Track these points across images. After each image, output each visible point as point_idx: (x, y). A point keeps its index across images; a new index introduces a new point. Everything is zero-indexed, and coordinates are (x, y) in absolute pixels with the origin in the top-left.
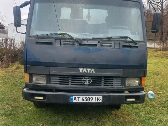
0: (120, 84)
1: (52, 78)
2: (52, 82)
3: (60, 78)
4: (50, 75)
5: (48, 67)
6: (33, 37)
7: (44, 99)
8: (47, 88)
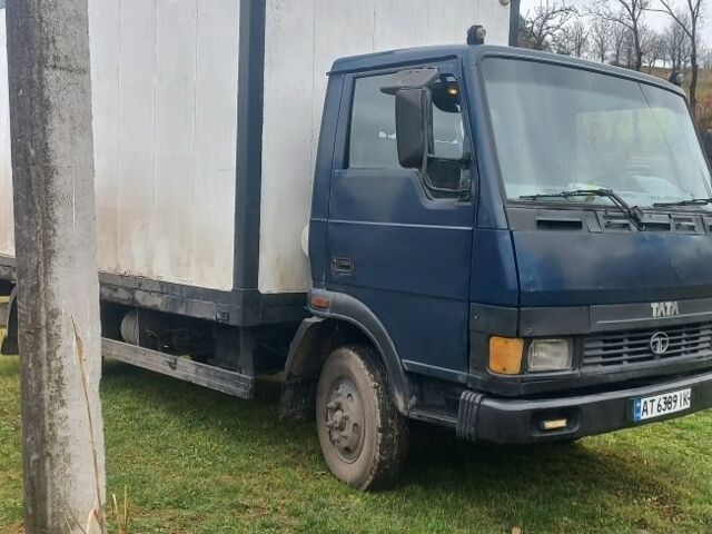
0: (708, 345)
1: (588, 346)
2: (586, 361)
3: (605, 341)
4: (582, 336)
5: (585, 308)
6: (519, 203)
7: (568, 426)
8: (575, 385)
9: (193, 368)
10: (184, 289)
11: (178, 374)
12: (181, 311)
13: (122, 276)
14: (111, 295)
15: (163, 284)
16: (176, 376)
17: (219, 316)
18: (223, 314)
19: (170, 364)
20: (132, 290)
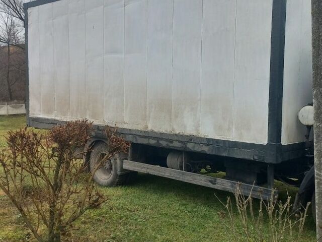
9: (230, 184)
10: (227, 143)
11: (218, 187)
12: (225, 154)
13: (176, 135)
14: (167, 144)
15: (209, 140)
16: (216, 188)
17: (256, 158)
18: (259, 157)
19: (211, 182)
20: (184, 143)
